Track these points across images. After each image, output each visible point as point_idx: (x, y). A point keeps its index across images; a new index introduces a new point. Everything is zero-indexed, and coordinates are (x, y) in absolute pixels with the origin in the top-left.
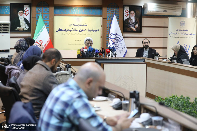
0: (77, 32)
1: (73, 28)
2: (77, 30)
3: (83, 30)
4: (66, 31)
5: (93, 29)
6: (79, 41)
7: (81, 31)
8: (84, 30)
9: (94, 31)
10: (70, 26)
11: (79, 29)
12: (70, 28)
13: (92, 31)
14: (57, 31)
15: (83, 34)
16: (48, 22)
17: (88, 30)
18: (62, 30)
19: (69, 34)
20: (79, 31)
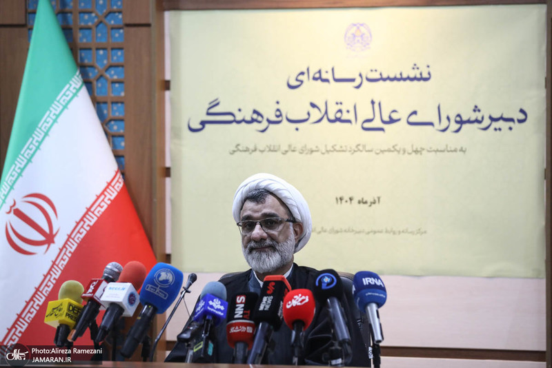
0: (350, 134)
1: (313, 105)
2: (345, 116)
3: (395, 116)
4: (265, 124)
5: (476, 109)
6: (362, 202)
7: (377, 123)
8: (403, 114)
9: (486, 122)
10: (294, 83)
11: (365, 112)
12: (295, 105)
13: (469, 121)
14: (197, 126)
15: (394, 149)
16: (118, 56)
17: (436, 121)
18: (230, 118)
19: (284, 148)
20: (367, 125)
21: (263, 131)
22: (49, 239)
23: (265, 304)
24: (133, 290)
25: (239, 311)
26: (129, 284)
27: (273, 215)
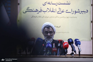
0: (55, 14)
1: (48, 9)
2: (54, 11)
3: (63, 11)
4: (38, 12)
5: (79, 10)
6: (57, 27)
7: (60, 12)
8: (65, 11)
9: (81, 12)
10: (44, 4)
11: (58, 10)
13: (77, 12)
17: (71, 12)
18: (32, 11)
19: (42, 16)
20: (58, 13)
21: (38, 13)
25: (54, 46)
27: (52, 31)
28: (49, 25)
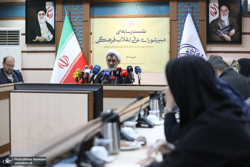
0: (129, 44)
1: (122, 38)
2: (128, 40)
3: (139, 40)
4: (112, 41)
5: (155, 39)
6: (132, 58)
7: (135, 41)
8: (140, 40)
9: (157, 41)
10: (118, 33)
11: (132, 39)
12: (118, 38)
13: (154, 41)
14: (97, 42)
15: (138, 47)
16: (81, 28)
17: (147, 41)
18: (104, 40)
19: (116, 46)
20: (133, 42)
21: (111, 43)
22: (67, 65)
23: (117, 73)
24: (91, 70)
25: (112, 74)
26: (90, 69)
27: (115, 60)
28: (113, 53)
